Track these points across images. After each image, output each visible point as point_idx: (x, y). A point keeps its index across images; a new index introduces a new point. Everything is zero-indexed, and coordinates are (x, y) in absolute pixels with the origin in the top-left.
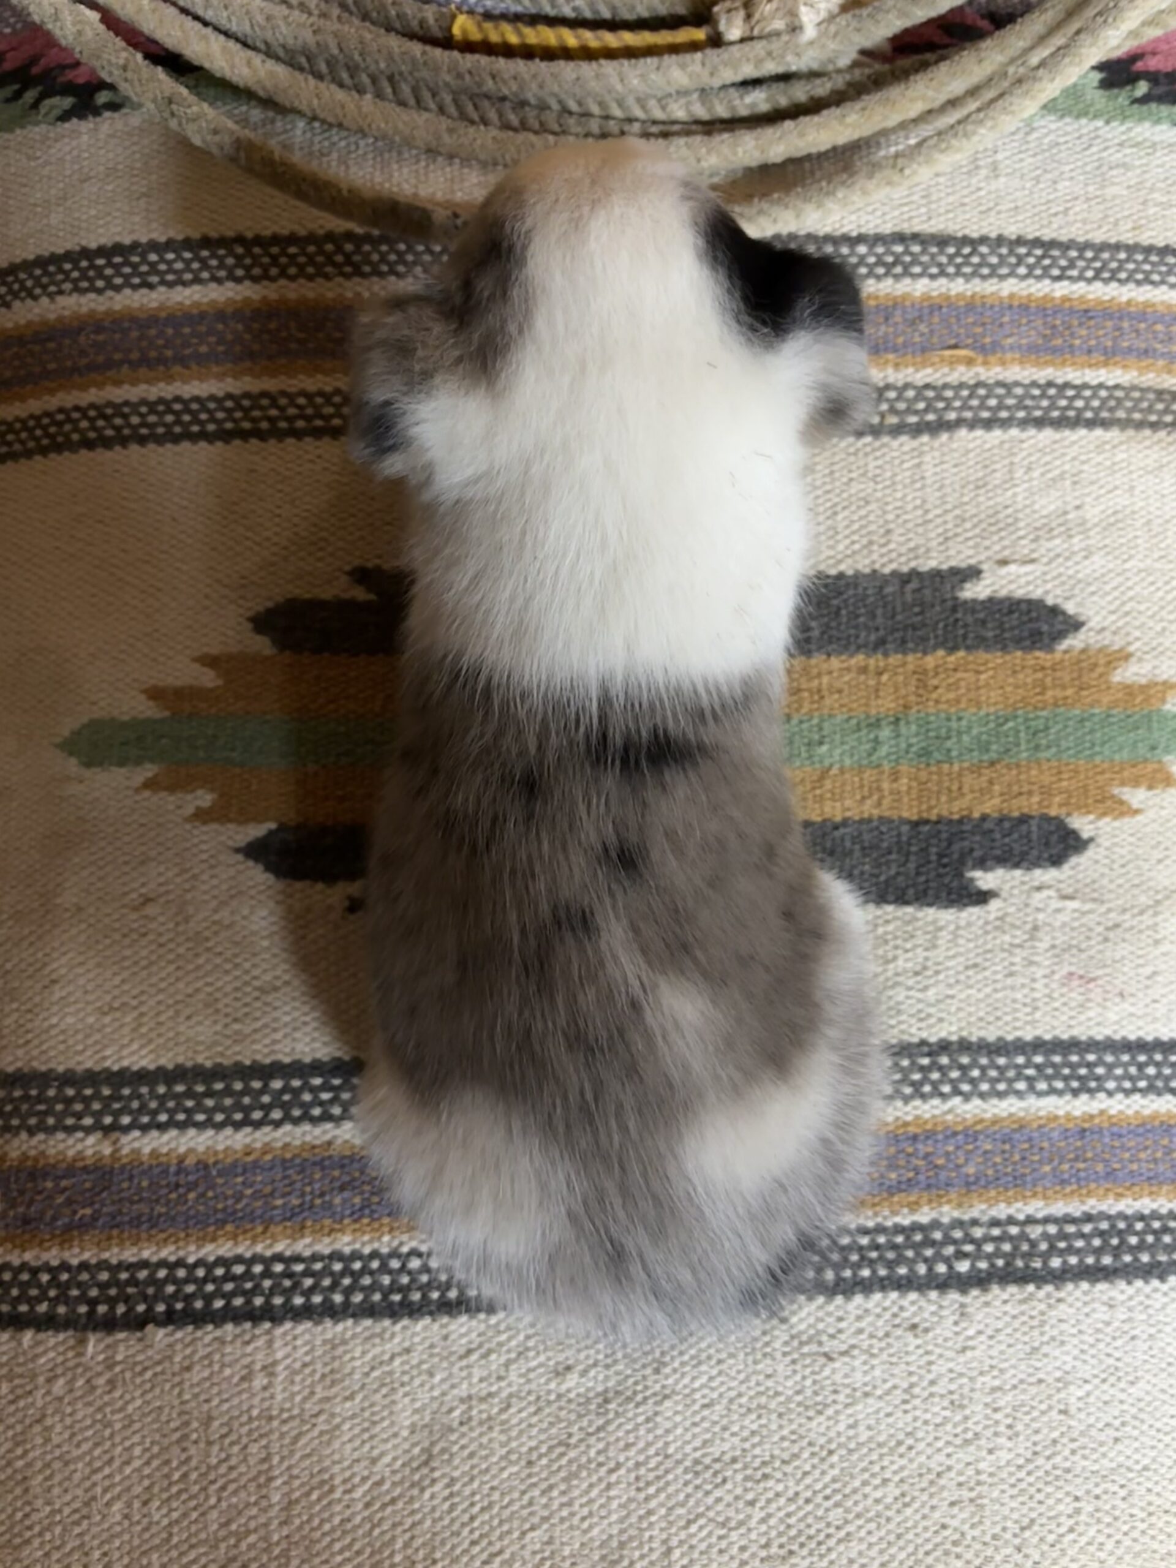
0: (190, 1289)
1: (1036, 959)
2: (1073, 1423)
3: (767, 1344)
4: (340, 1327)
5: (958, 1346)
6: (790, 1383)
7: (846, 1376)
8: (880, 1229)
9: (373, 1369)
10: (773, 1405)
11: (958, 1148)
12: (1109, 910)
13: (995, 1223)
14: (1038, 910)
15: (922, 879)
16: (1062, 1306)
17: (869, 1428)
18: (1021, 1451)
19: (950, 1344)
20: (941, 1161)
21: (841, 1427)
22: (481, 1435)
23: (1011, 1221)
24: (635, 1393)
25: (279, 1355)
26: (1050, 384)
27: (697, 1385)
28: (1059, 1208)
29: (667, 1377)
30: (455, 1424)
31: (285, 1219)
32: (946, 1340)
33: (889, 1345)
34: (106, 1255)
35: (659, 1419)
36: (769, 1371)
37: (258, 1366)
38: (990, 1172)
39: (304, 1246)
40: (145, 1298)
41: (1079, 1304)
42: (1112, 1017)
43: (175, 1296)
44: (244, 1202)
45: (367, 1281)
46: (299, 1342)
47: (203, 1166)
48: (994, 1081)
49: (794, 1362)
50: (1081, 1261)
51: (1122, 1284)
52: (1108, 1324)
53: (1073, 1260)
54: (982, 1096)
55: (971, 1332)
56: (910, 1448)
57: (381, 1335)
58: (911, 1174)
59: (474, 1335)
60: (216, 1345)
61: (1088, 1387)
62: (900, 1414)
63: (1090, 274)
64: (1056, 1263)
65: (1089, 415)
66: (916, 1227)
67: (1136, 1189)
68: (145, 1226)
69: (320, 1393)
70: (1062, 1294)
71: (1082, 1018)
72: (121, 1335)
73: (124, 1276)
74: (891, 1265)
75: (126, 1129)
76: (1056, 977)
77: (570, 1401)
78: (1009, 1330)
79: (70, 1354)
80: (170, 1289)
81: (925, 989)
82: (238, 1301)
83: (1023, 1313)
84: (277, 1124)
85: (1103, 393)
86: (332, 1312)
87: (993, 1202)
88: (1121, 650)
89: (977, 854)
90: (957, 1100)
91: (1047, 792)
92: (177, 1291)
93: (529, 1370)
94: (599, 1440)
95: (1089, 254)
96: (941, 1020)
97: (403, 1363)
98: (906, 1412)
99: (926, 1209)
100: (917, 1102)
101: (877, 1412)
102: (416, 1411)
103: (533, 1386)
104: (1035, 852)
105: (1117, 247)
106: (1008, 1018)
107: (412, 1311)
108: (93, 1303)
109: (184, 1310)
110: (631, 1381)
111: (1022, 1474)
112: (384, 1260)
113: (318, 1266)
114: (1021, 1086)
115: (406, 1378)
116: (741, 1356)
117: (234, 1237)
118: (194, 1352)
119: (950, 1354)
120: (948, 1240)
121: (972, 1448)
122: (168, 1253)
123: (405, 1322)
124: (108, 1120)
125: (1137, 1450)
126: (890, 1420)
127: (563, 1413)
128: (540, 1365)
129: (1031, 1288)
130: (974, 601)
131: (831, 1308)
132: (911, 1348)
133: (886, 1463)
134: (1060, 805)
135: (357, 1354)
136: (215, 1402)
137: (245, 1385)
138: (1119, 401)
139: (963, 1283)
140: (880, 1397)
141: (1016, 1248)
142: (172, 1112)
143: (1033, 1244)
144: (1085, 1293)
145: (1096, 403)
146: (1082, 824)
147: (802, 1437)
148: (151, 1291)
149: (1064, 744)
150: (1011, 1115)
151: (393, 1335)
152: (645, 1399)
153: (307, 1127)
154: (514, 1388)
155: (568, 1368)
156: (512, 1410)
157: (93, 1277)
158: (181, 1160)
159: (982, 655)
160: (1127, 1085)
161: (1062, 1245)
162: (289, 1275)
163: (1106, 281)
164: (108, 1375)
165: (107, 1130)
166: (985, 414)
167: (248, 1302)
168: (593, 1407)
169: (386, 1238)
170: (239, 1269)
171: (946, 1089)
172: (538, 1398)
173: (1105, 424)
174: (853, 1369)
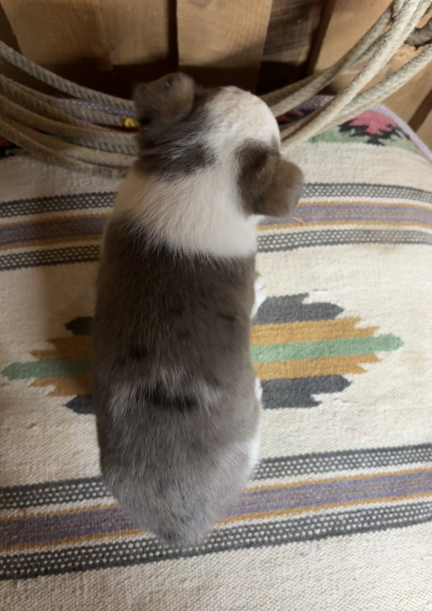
0: (53, 561)
1: (336, 423)
2: (358, 583)
3: (253, 565)
4: (106, 571)
5: (318, 559)
6: (261, 578)
7: (281, 573)
8: (289, 521)
9: (118, 585)
10: (256, 586)
11: (314, 490)
12: (359, 405)
13: (328, 515)
14: (335, 407)
15: (297, 398)
16: (352, 542)
17: (289, 591)
18: (340, 594)
19: (314, 559)
20: (308, 495)
21: (280, 592)
22: (157, 605)
23: (333, 514)
24: (209, 586)
25: (85, 582)
26: (329, 231)
27: (230, 581)
28: (349, 508)
29: (220, 579)
30: (147, 602)
31: (86, 533)
32: (313, 557)
33: (294, 561)
34: (22, 552)
35: (217, 594)
36: (254, 574)
37: (78, 587)
38: (325, 498)
39: (92, 543)
40: (37, 566)
41: (357, 541)
42: (363, 441)
43: (47, 565)
44: (71, 528)
45: (114, 553)
46: (92, 577)
47: (56, 517)
48: (324, 467)
49: (263, 570)
50: (357, 526)
51: (371, 533)
52: (367, 547)
53: (354, 526)
54: (321, 472)
55: (321, 554)
56: (303, 597)
57: (120, 573)
58: (298, 501)
59: (152, 570)
60: (62, 581)
61: (362, 570)
62: (299, 585)
63: (339, 194)
64: (349, 527)
65: (342, 240)
66: (301, 519)
67: (374, 499)
68: (36, 540)
69: (99, 594)
70: (351, 538)
71: (353, 442)
72: (29, 580)
73: (29, 559)
74: (293, 533)
75: (28, 506)
76: (343, 429)
77: (187, 591)
78: (334, 552)
79: (12, 588)
80: (46, 562)
81: (300, 436)
82: (70, 565)
83: (338, 546)
84: (81, 500)
85: (346, 233)
86: (103, 566)
87: (326, 508)
88: (357, 317)
89: (314, 389)
90: (312, 474)
91: (335, 367)
92: (48, 563)
93: (172, 581)
94: (197, 604)
95: (339, 187)
96: (306, 447)
97: (128, 582)
98: (301, 584)
99: (304, 512)
100: (299, 476)
101: (291, 585)
102: (134, 599)
103: (174, 586)
104: (333, 387)
105: (347, 184)
106: (328, 444)
107: (131, 563)
108: (19, 569)
109: (51, 569)
110: (207, 582)
111: (341, 602)
112: (120, 545)
113: (97, 549)
114: (334, 467)
115: (129, 587)
116: (245, 569)
117: (67, 542)
118: (55, 584)
119: (315, 562)
120: (312, 523)
121: (324, 595)
122: (44, 549)
123: (128, 567)
124: (22, 503)
125: (380, 591)
126: (296, 587)
127: (184, 596)
128: (176, 579)
129: (341, 537)
130: (307, 305)
131: (274, 550)
132: (302, 562)
133: (295, 603)
134: (340, 371)
135: (112, 580)
136: (63, 601)
137: (73, 594)
138: (352, 235)
139: (318, 537)
140: (292, 580)
141: (335, 523)
142: (44, 499)
143: (341, 522)
144: (359, 537)
145: (344, 236)
146: (348, 377)
147: (267, 596)
148: (39, 563)
149: (340, 350)
150: (331, 478)
151: (124, 572)
152: (213, 588)
153: (91, 500)
154: (167, 588)
155: (186, 579)
156: (167, 596)
157: (18, 560)
158: (48, 516)
159: (311, 322)
160: (369, 464)
161: (350, 521)
162: (87, 553)
163: (345, 196)
164: (25, 594)
165: (22, 507)
166: (307, 242)
167: (73, 565)
168: (195, 592)
169: (120, 537)
170: (70, 553)
171: (309, 470)
172: (176, 591)
173: (347, 243)
174: (283, 571)
